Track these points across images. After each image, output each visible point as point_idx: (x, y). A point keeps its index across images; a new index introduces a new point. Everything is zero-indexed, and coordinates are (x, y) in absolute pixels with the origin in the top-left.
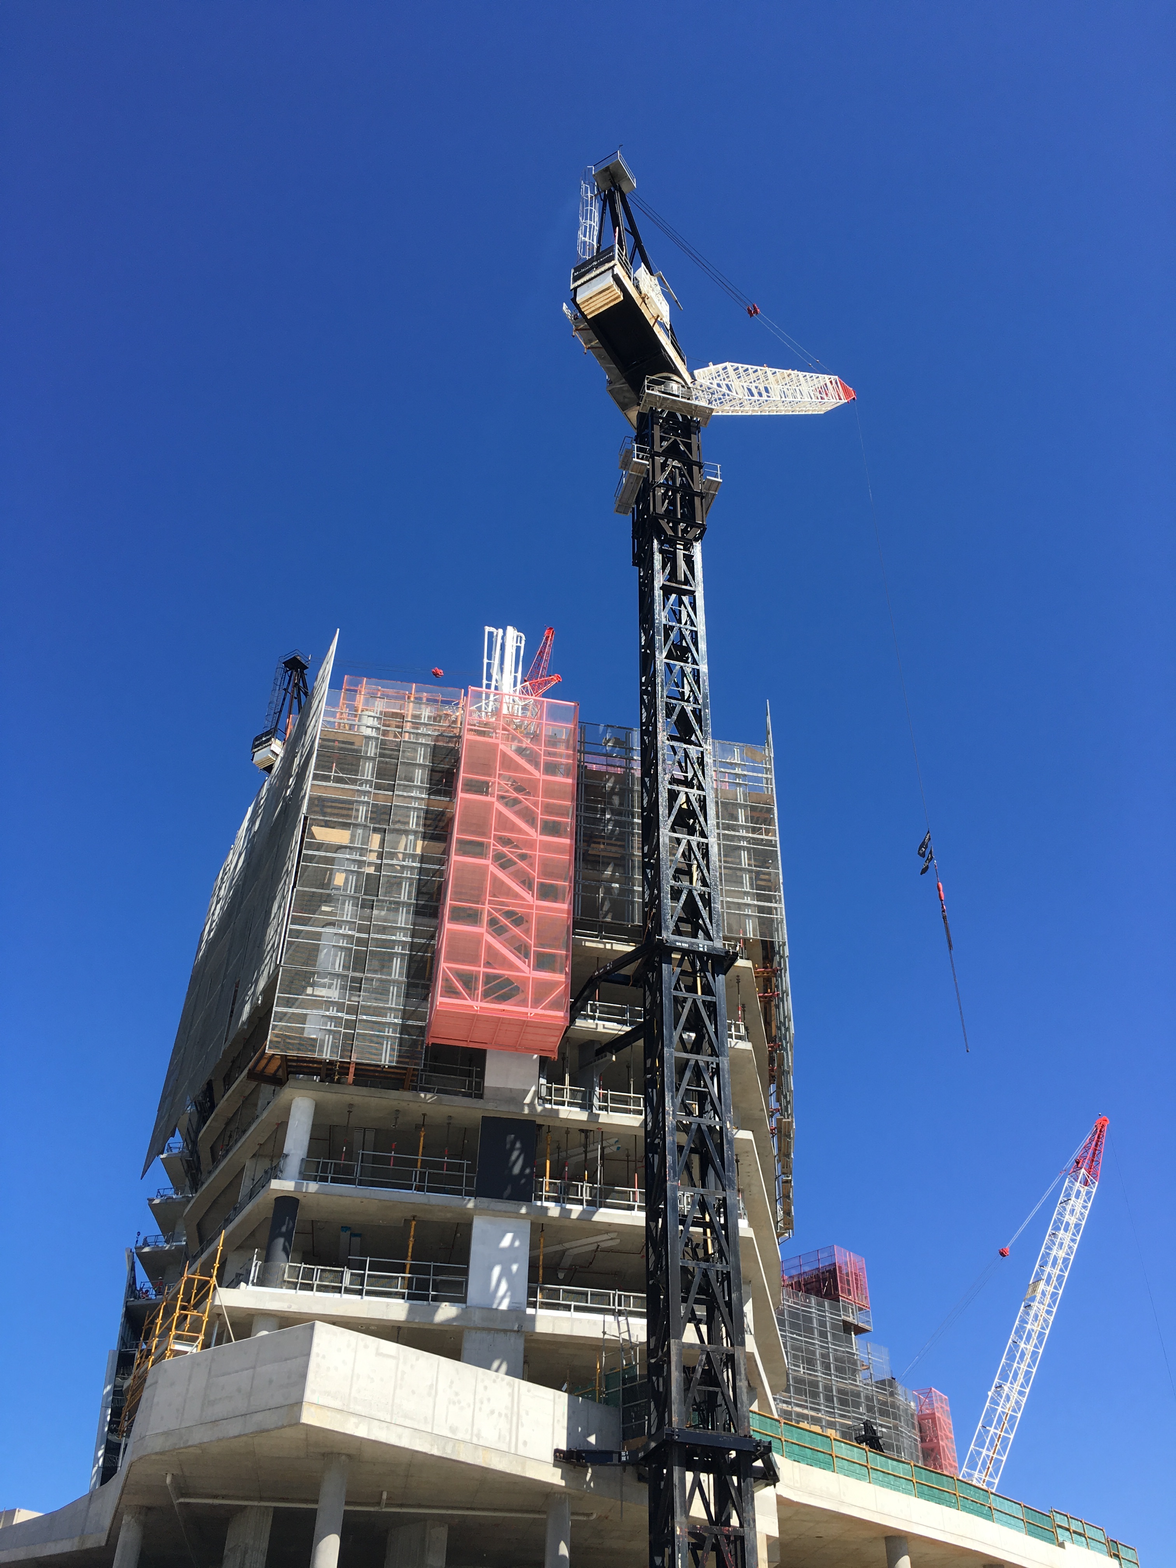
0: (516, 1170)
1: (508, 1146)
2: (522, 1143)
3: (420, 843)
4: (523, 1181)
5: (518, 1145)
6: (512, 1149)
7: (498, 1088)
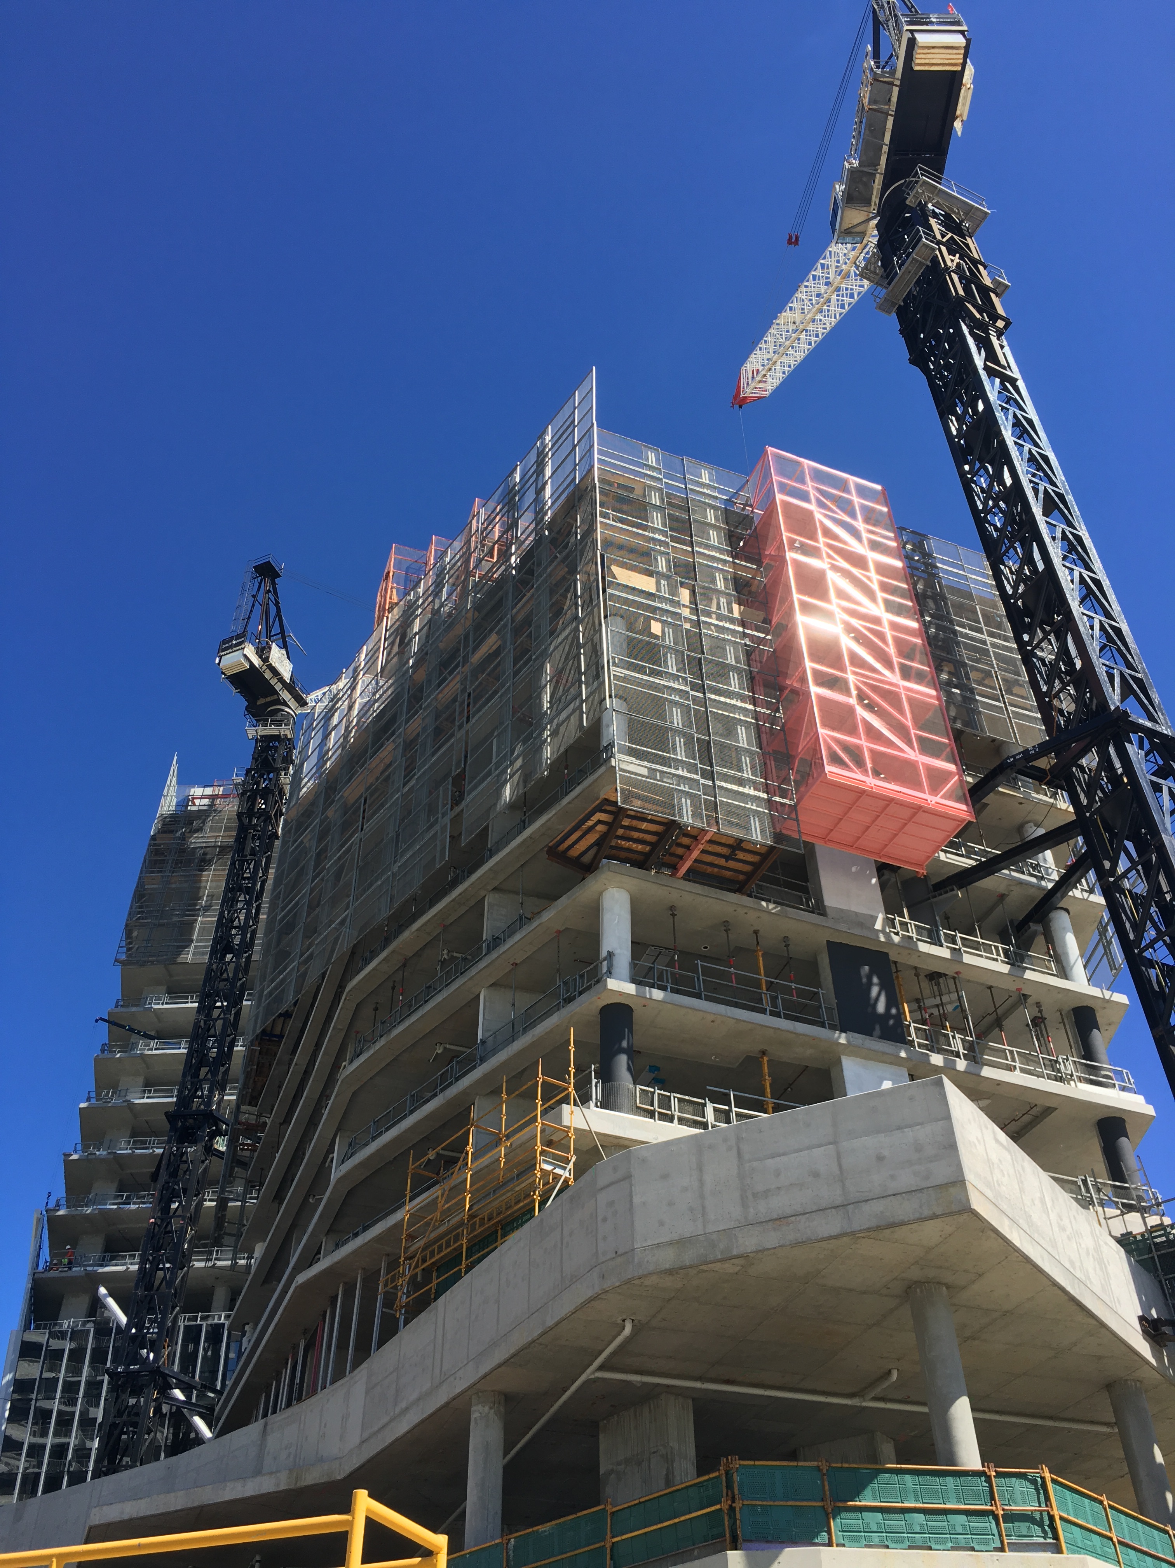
0: (881, 1007)
1: (864, 980)
2: (879, 978)
3: (735, 607)
4: (891, 1022)
5: (875, 980)
6: (870, 984)
7: (842, 910)
